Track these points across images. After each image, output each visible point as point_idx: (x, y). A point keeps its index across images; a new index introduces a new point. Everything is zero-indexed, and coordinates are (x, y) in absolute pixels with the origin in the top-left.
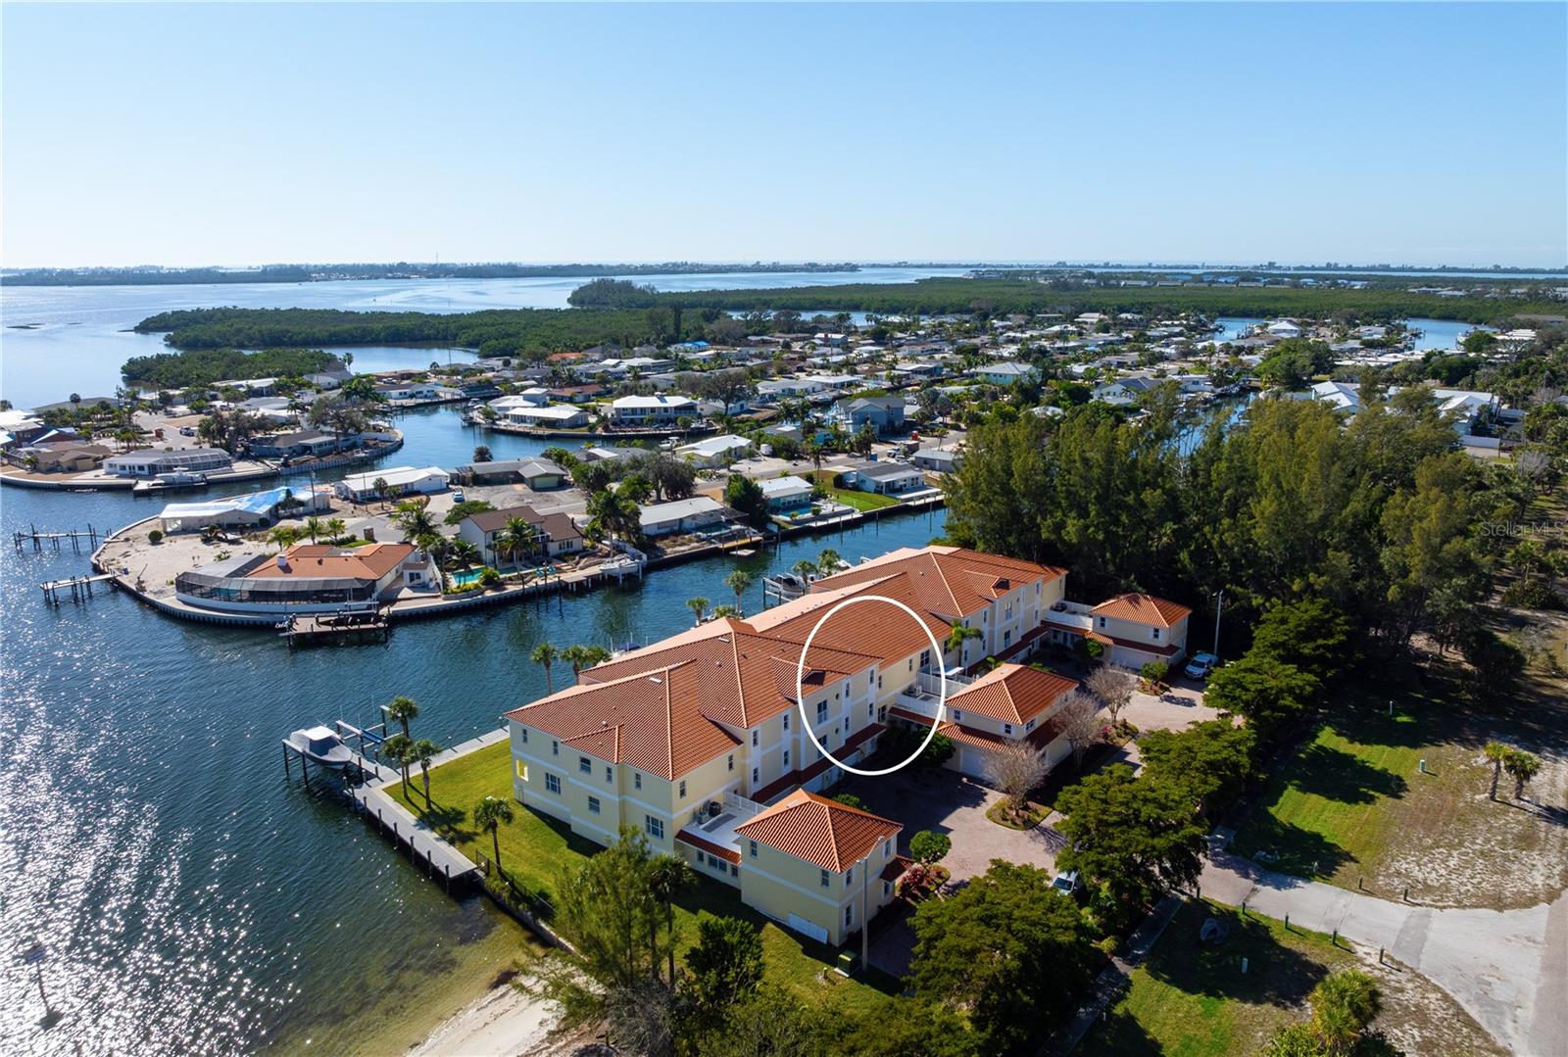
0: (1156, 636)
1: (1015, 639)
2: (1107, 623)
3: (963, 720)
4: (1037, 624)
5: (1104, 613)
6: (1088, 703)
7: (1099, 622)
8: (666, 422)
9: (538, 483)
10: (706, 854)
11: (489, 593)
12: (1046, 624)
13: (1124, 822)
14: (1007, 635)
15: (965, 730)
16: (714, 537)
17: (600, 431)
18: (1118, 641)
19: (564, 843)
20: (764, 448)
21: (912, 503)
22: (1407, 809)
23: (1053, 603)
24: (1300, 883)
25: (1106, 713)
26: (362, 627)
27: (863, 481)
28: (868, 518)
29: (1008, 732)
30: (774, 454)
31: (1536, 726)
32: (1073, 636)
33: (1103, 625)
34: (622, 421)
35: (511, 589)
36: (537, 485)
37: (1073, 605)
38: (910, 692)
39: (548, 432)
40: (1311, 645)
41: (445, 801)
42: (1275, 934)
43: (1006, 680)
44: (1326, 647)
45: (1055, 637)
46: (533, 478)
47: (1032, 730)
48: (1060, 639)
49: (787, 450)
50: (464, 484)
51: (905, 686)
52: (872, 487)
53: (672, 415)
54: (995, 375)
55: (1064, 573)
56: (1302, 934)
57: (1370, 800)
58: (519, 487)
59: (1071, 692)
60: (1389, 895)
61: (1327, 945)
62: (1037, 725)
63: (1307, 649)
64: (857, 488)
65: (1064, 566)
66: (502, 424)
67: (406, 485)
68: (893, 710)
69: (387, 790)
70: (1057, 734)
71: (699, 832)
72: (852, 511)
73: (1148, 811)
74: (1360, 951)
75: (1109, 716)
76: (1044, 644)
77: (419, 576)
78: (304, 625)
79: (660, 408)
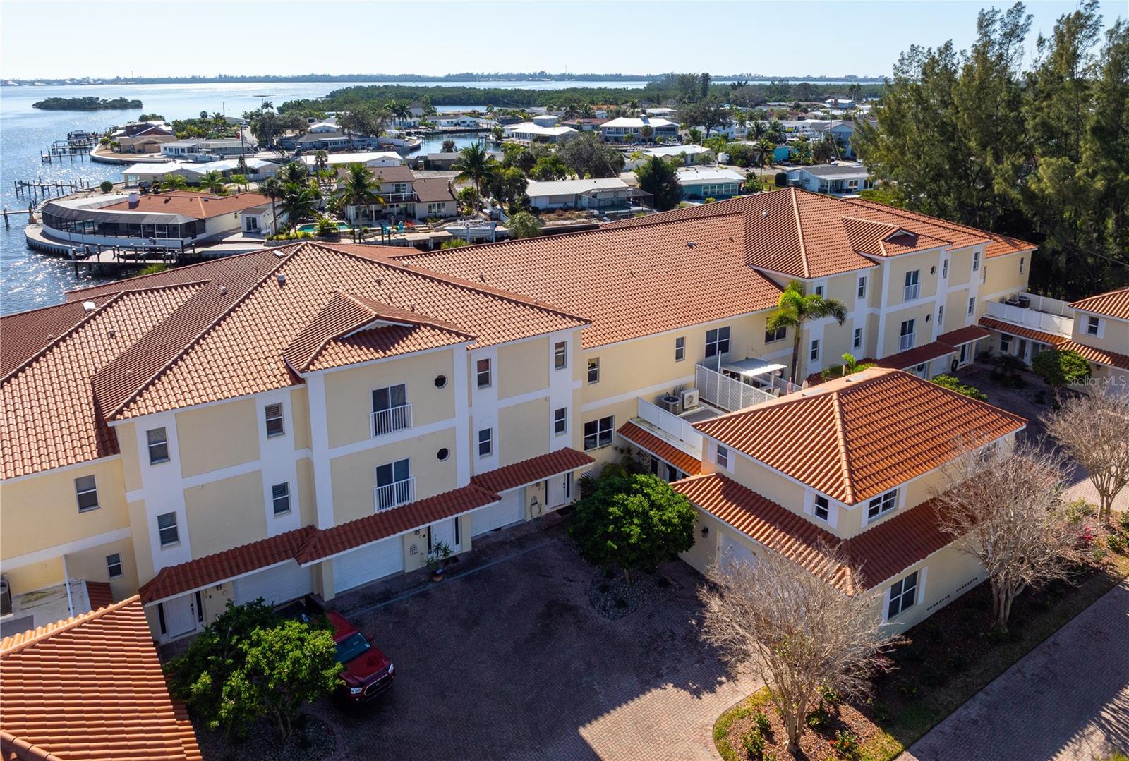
1: (924, 336)
2: (1101, 326)
3: (730, 470)
4: (972, 321)
5: (1096, 312)
6: (1042, 471)
7: (1085, 324)
12: (988, 324)
14: (907, 327)
18: (1120, 359)
20: (722, 157)
23: (1008, 293)
25: (1086, 492)
27: (807, 180)
29: (822, 514)
30: (730, 162)
32: (1035, 346)
33: (1093, 330)
34: (607, 139)
37: (1039, 300)
38: (670, 401)
43: (838, 392)
45: (1004, 347)
47: (884, 517)
48: (1013, 350)
49: (743, 158)
50: (416, 168)
51: (667, 386)
55: (1029, 248)
59: (1006, 440)
62: (903, 504)
65: (1032, 239)
68: (629, 429)
70: (945, 539)
75: (1094, 499)
76: (983, 357)
77: (254, 221)
79: (641, 127)
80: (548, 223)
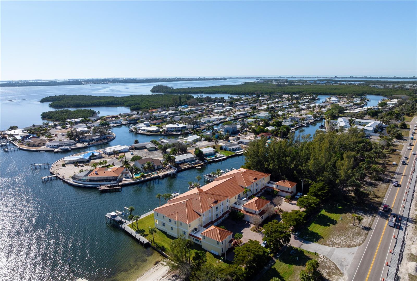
0: (289, 190)
1: (259, 190)
2: (278, 186)
3: (246, 210)
4: (264, 186)
5: (278, 184)
6: (272, 206)
7: (277, 186)
8: (179, 131)
9: (150, 149)
10: (195, 238)
11: (143, 179)
12: (266, 186)
13: (276, 231)
14: (257, 190)
15: (247, 212)
16: (192, 164)
17: (163, 133)
18: (281, 190)
19: (166, 236)
20: (203, 139)
21: (238, 154)
22: (336, 227)
23: (268, 181)
24: (311, 243)
25: (277, 207)
26: (116, 188)
28: (228, 158)
29: (255, 212)
30: (205, 140)
31: (367, 209)
32: (272, 189)
33: (278, 187)
34: (168, 131)
35: (147, 178)
36: (150, 150)
37: (272, 182)
38: (235, 203)
39: (151, 134)
40: (320, 192)
41: (141, 228)
42: (305, 253)
43: (255, 201)
44: (323, 193)
45: (268, 189)
46: (149, 148)
47: (260, 212)
48: (269, 189)
49: (209, 139)
50: (133, 150)
51: (235, 202)
52: (229, 150)
53: (180, 129)
54: (260, 116)
55: (270, 175)
56: (310, 253)
57: (329, 225)
58: (146, 150)
59: (269, 203)
60: (328, 245)
61: (314, 255)
62: (261, 211)
63: (319, 193)
64: (225, 150)
65: (270, 173)
66: (139, 131)
67: (119, 150)
68: (232, 207)
69: (128, 226)
70: (265, 213)
71: (193, 234)
72: (224, 156)
73: (280, 229)
74: (320, 256)
75: (277, 208)
76: (265, 191)
77: (127, 175)
78: (103, 187)
79: (177, 127)
80: (182, 167)
